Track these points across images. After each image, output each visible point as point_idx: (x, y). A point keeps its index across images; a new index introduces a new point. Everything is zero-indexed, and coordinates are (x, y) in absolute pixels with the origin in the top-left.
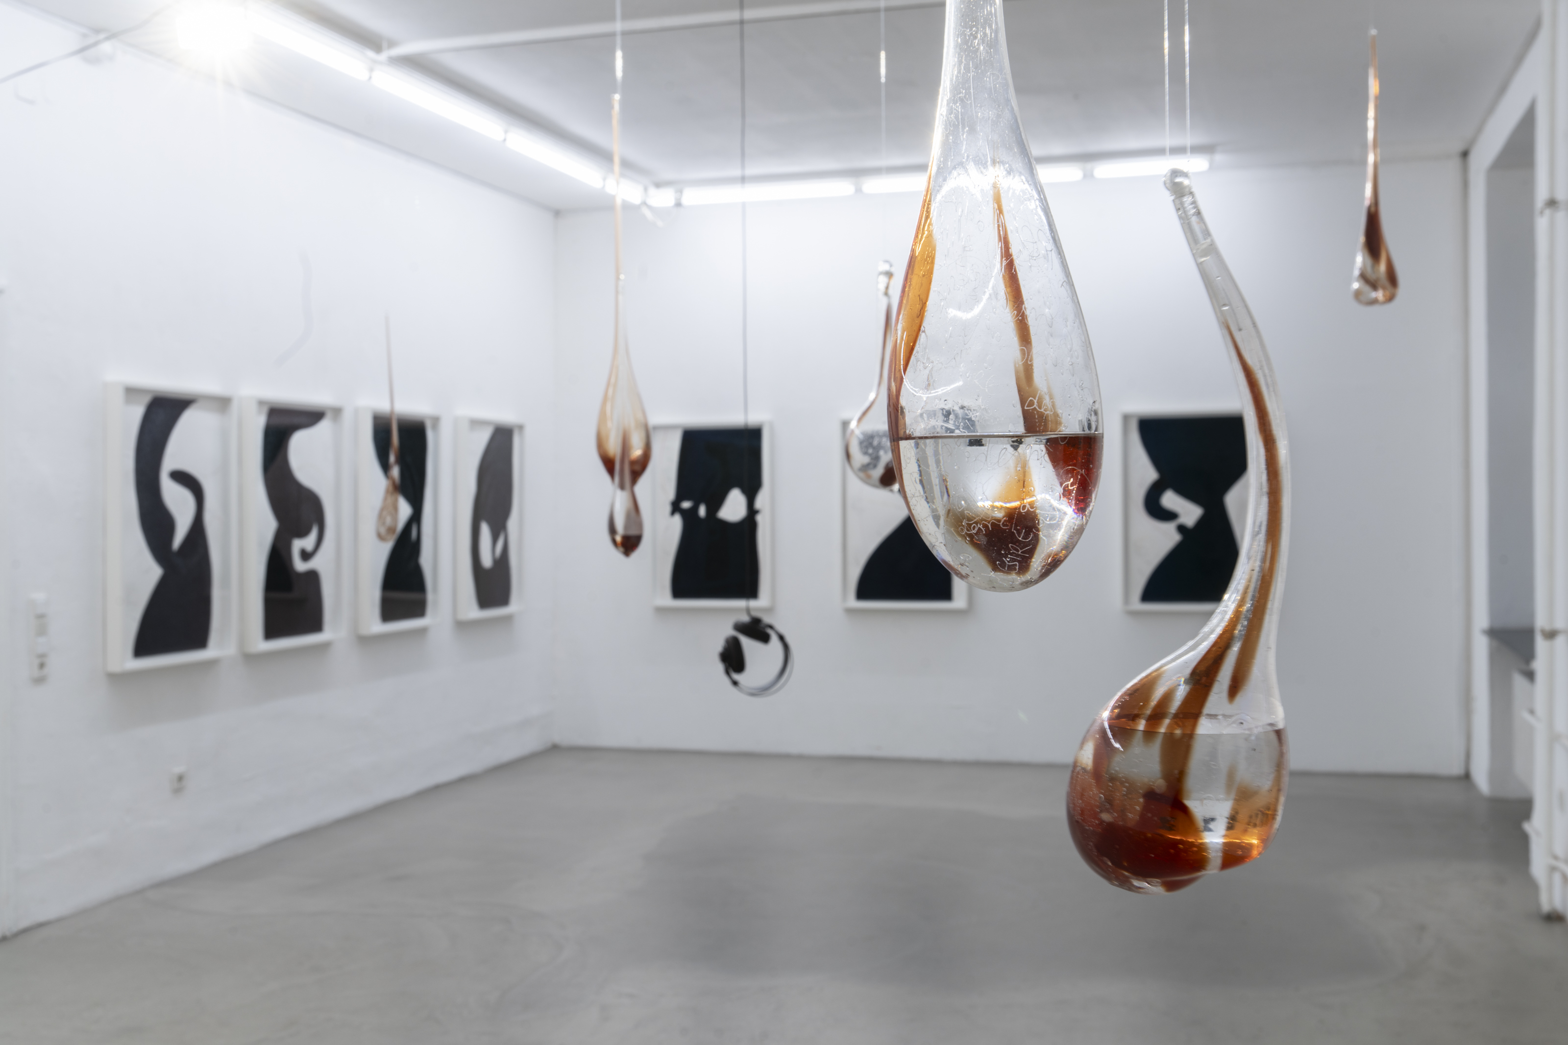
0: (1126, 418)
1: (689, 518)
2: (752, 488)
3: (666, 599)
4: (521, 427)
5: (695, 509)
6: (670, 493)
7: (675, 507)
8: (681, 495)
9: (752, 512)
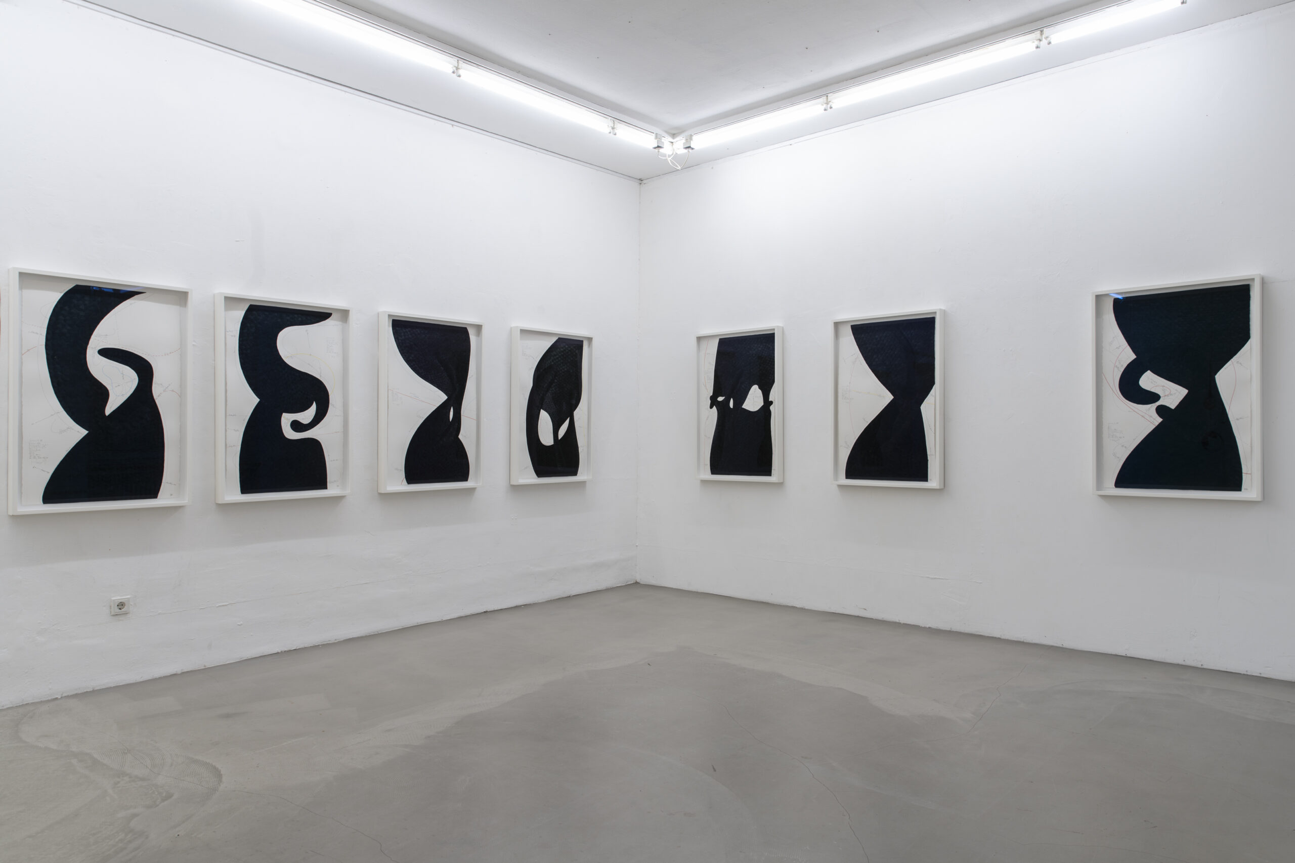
0: (1099, 298)
1: (722, 409)
2: (766, 386)
3: (706, 474)
4: (590, 340)
5: (727, 402)
6: (709, 390)
7: (714, 402)
8: (717, 391)
9: (767, 403)
